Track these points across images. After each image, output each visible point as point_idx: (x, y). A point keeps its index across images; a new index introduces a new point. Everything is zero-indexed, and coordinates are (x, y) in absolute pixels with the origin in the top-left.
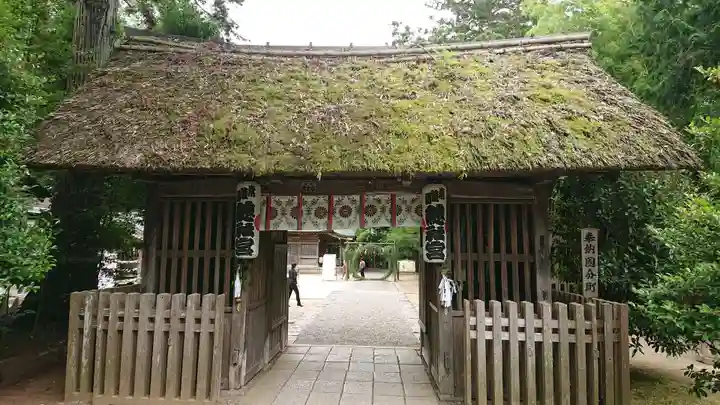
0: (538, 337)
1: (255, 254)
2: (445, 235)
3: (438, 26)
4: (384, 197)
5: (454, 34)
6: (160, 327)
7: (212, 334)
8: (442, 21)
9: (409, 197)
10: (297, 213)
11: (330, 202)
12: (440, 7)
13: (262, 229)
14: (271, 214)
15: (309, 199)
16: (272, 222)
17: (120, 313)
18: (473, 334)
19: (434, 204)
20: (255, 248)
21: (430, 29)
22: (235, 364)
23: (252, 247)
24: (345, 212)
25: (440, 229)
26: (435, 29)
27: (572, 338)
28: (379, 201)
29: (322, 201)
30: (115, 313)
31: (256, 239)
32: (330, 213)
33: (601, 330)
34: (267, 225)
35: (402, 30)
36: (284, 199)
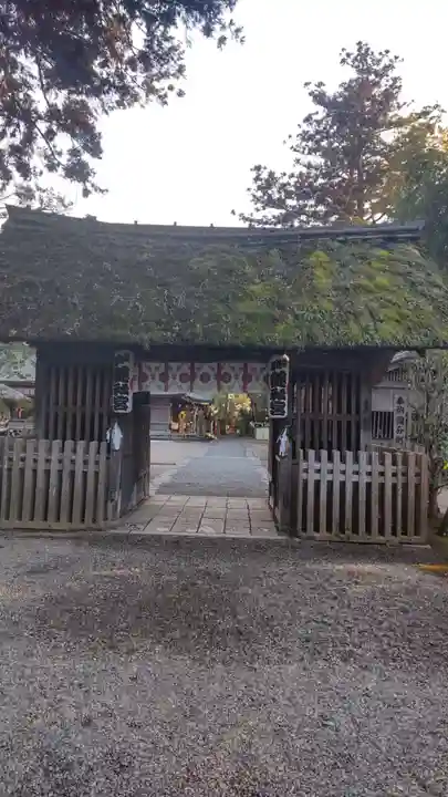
0: (355, 478)
1: (129, 410)
2: (286, 396)
3: (305, 170)
4: (238, 365)
5: (321, 181)
6: (54, 467)
7: (97, 474)
8: (309, 166)
9: (258, 366)
10: (164, 378)
11: (192, 368)
12: (306, 152)
13: (136, 390)
14: (143, 378)
15: (174, 365)
16: (144, 384)
17: (22, 455)
18: (304, 475)
19: (278, 371)
20: (129, 404)
21: (297, 173)
22: (112, 500)
23: (128, 404)
24: (205, 378)
25: (282, 391)
26: (301, 174)
27: (381, 479)
28: (233, 368)
29: (186, 368)
30: (18, 454)
31: (130, 397)
32: (192, 378)
33: (405, 474)
34: (140, 387)
35: (265, 175)
36: (153, 365)
